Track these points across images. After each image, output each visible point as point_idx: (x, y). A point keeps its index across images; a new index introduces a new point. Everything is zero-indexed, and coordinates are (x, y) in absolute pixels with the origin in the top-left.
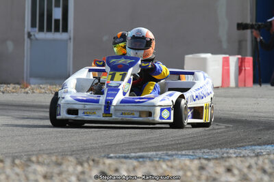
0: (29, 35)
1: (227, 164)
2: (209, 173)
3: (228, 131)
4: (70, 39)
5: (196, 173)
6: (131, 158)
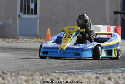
0: (19, 16)
2: (100, 80)
4: (38, 18)
5: (95, 80)
6: (65, 73)
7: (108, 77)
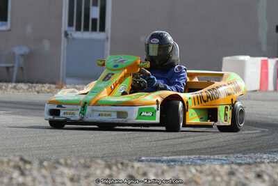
0: (66, 34)
1: (258, 169)
2: (239, 178)
3: (263, 136)
4: (107, 39)
5: (226, 178)
6: (162, 162)
7: (255, 172)
